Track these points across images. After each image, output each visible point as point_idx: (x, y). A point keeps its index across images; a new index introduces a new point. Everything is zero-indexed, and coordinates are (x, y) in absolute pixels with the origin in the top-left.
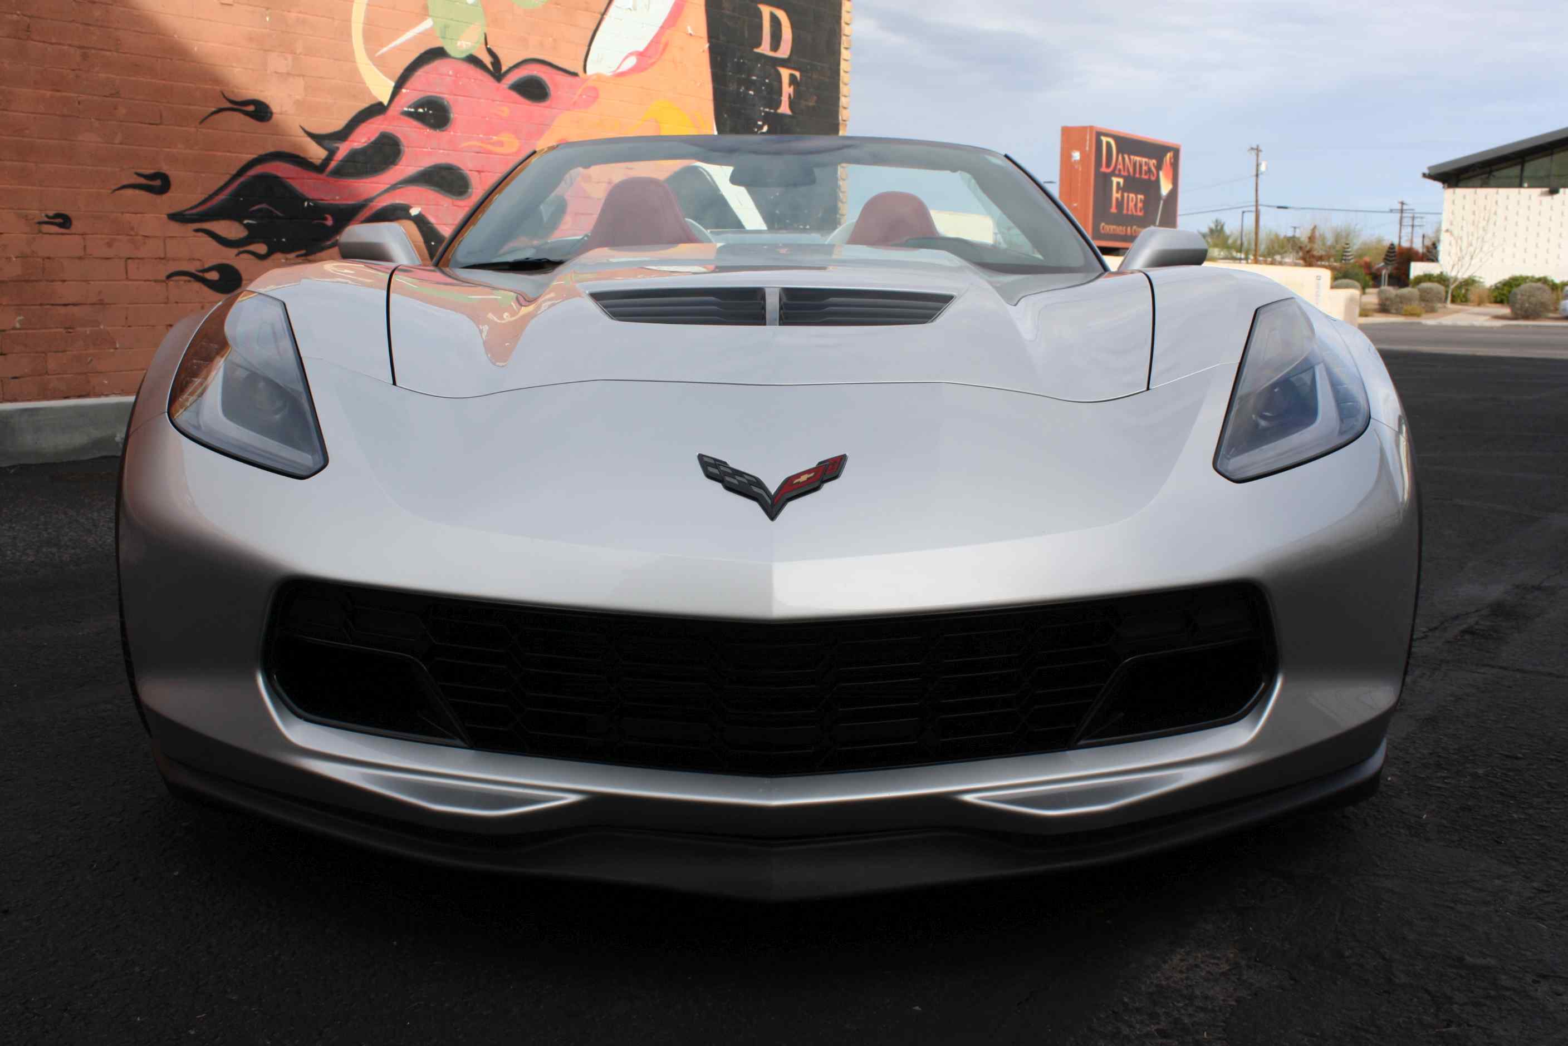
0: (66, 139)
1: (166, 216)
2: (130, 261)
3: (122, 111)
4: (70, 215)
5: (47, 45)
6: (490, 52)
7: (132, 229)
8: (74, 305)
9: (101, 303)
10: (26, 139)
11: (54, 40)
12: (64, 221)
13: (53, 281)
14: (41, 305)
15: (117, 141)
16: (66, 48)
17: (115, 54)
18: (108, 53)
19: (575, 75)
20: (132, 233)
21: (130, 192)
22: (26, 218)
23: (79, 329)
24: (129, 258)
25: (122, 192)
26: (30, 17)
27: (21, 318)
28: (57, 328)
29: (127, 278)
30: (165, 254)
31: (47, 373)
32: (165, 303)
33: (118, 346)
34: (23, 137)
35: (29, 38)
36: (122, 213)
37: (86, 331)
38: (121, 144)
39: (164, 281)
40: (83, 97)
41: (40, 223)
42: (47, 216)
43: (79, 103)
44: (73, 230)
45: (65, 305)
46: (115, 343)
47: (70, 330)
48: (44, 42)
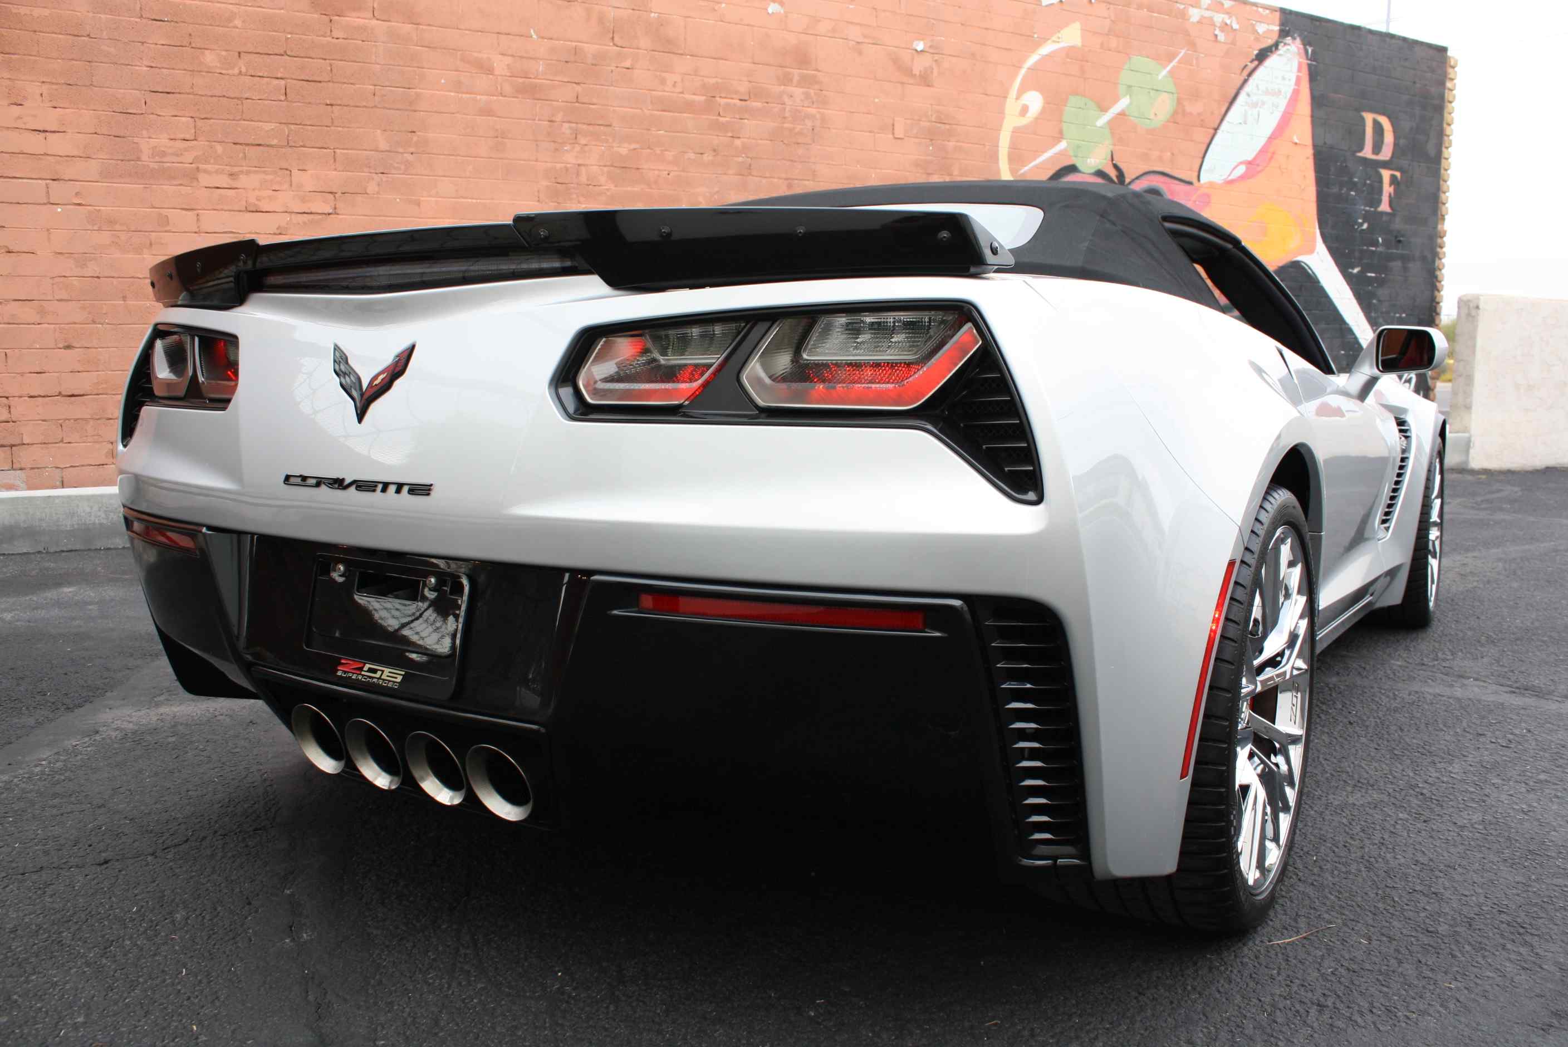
6: (1116, 167)
11: (767, 175)
16: (776, 180)
18: (807, 182)
19: (1190, 183)
26: (751, 159)
35: (750, 174)
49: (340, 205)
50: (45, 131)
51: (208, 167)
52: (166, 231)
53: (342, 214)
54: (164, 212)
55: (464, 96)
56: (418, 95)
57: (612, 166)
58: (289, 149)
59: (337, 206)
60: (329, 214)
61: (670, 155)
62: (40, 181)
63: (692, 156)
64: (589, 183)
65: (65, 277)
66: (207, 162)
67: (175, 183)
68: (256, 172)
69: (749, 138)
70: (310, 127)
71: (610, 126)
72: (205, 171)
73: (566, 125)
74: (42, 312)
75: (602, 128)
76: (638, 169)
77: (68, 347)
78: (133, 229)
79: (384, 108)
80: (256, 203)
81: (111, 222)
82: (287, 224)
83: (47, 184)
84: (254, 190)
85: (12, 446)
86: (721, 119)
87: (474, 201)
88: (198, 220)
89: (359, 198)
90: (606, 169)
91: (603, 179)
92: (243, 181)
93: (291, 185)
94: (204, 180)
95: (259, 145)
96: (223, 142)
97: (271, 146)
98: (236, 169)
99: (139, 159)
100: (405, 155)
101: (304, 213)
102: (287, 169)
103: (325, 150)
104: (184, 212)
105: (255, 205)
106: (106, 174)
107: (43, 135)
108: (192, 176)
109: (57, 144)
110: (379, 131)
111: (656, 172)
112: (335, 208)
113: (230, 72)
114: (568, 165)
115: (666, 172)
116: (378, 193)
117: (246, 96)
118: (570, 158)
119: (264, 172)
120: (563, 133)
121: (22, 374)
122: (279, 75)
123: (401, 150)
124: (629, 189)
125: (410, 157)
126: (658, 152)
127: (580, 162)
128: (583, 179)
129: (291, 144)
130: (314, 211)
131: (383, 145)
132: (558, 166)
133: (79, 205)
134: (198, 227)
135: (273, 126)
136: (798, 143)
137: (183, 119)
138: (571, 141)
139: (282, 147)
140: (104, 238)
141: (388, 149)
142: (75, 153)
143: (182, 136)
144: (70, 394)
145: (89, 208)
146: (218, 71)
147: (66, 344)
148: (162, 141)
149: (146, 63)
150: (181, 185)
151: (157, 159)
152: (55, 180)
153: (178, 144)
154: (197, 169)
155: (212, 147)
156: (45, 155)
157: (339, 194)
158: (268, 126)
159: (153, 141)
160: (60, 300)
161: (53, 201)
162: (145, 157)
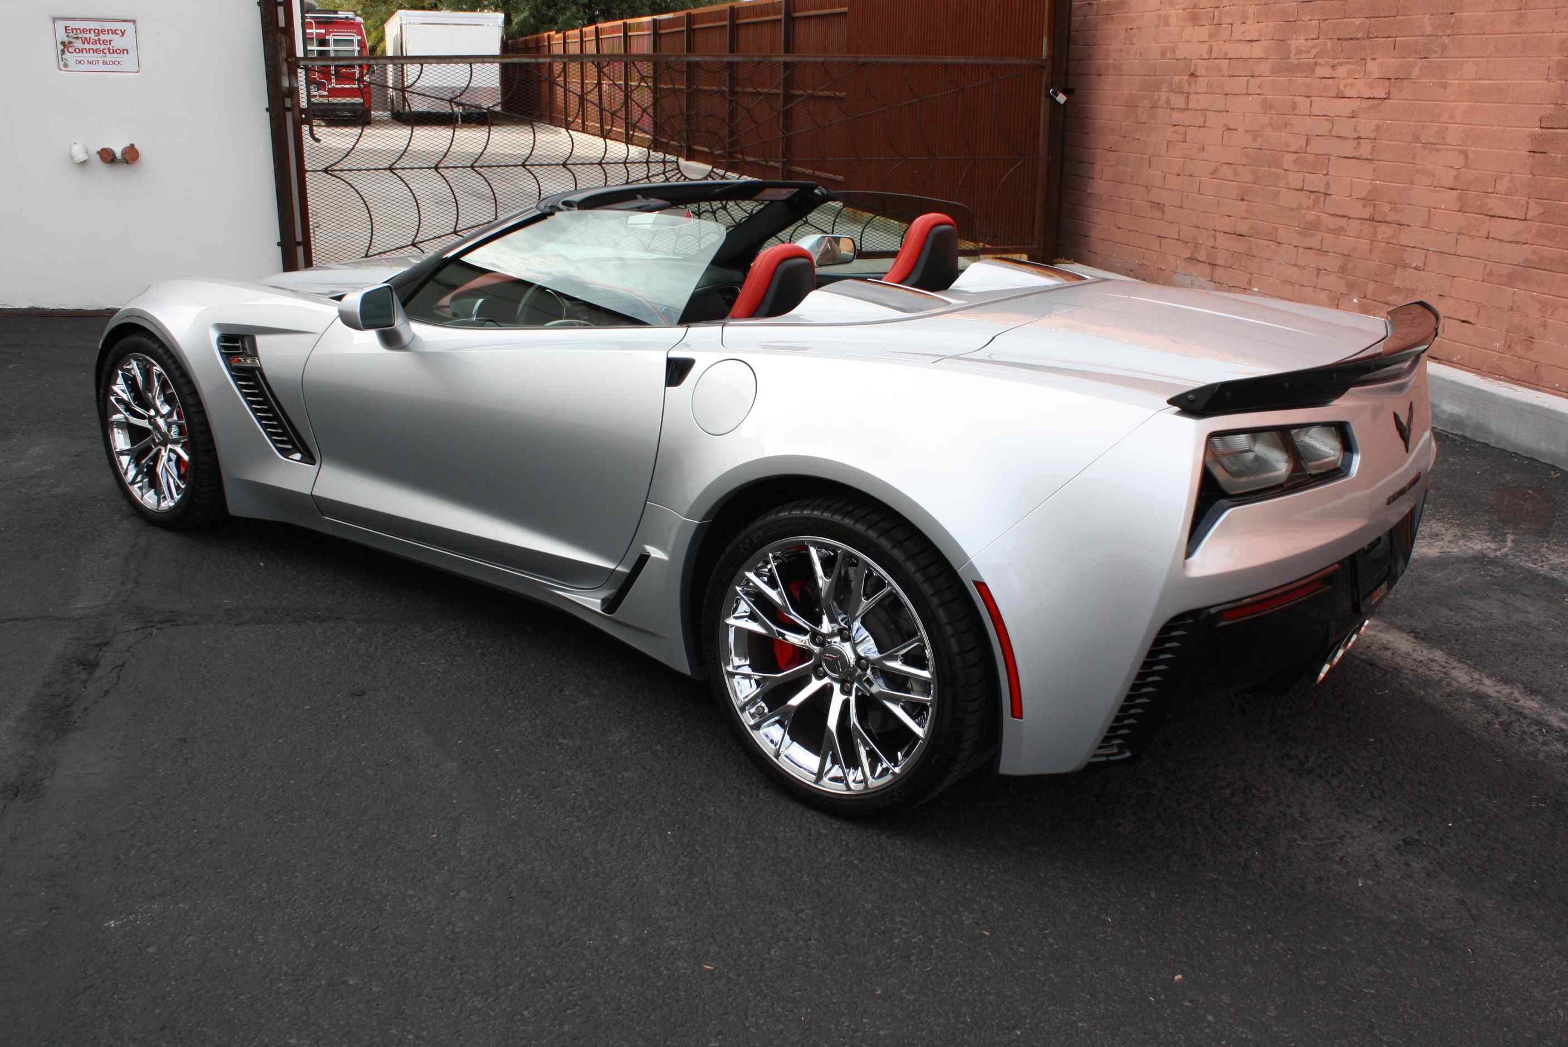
49: (1393, 91)
51: (1321, 60)
52: (1295, 114)
53: (1394, 99)
54: (1297, 99)
58: (1368, 41)
59: (1391, 92)
60: (1385, 99)
62: (1246, 78)
65: (1247, 148)
66: (1321, 57)
67: (1305, 75)
68: (1347, 63)
70: (1383, 19)
72: (1321, 65)
74: (1236, 174)
77: (1242, 200)
78: (1279, 112)
80: (1344, 89)
81: (1271, 107)
82: (1358, 108)
83: (1248, 80)
84: (1344, 78)
85: (1214, 265)
87: (1489, 82)
88: (1311, 105)
89: (1406, 83)
92: (1342, 71)
93: (1365, 73)
94: (1319, 72)
95: (1352, 39)
96: (1332, 38)
97: (1357, 39)
98: (1336, 61)
99: (1289, 57)
100: (1443, 38)
101: (1369, 98)
102: (1364, 59)
103: (1389, 39)
104: (1305, 99)
105: (1343, 92)
106: (1273, 72)
107: (1251, 43)
108: (1311, 68)
109: (1257, 50)
110: (1427, 16)
112: (1389, 94)
116: (1419, 78)
119: (1352, 63)
121: (1222, 216)
123: (1440, 33)
125: (1446, 40)
129: (1370, 36)
130: (1376, 96)
131: (1429, 30)
133: (1259, 94)
134: (1311, 111)
135: (1360, 20)
137: (1313, 22)
139: (1364, 39)
140: (1265, 119)
141: (1431, 33)
142: (1262, 55)
143: (1311, 36)
144: (1237, 234)
145: (1263, 96)
147: (1241, 197)
148: (1302, 41)
150: (1306, 77)
151: (1298, 57)
152: (1252, 76)
153: (1310, 43)
154: (1316, 64)
155: (1325, 44)
156: (1250, 58)
157: (1393, 81)
158: (1358, 21)
159: (1298, 42)
160: (1244, 165)
161: (1249, 92)
162: (1292, 56)
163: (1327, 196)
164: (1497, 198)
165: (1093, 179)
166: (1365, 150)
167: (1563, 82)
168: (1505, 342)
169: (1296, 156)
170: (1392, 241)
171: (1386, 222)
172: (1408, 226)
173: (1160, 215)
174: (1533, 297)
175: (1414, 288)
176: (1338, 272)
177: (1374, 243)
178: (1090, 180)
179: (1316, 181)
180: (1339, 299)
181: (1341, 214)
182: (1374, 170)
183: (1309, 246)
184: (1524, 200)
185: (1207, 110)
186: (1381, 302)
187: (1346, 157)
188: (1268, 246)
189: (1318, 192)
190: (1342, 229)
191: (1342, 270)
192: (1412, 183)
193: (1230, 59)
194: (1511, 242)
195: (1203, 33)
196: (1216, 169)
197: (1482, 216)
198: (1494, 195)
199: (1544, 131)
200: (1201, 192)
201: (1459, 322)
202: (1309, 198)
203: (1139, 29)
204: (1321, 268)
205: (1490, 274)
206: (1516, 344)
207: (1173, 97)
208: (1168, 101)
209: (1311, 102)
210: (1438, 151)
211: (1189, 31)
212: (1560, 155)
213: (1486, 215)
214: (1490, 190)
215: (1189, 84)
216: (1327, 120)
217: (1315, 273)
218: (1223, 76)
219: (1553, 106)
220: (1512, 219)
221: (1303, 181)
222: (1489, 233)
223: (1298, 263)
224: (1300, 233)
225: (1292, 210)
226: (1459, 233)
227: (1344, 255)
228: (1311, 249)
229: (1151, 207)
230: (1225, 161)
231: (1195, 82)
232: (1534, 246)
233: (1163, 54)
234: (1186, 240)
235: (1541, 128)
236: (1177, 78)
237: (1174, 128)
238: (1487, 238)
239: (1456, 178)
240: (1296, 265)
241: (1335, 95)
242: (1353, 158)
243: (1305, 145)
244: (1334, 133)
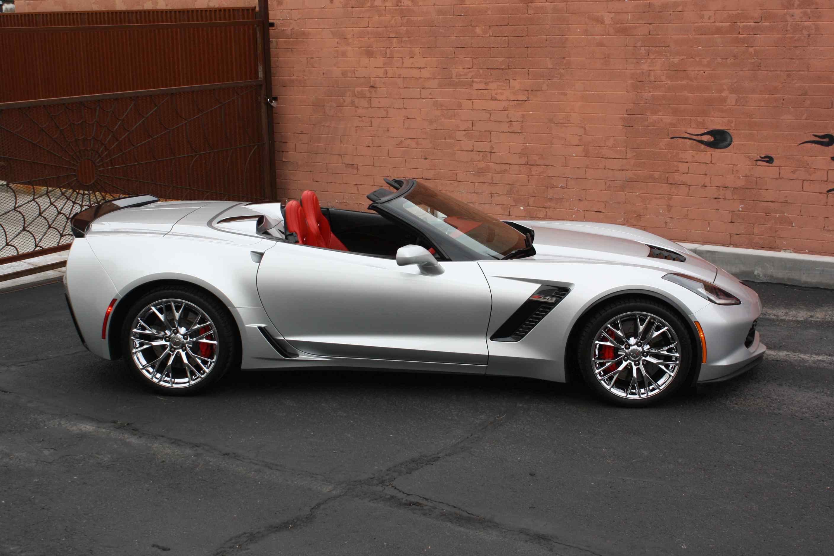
0: (774, 119)
1: (830, 158)
2: (805, 181)
3: (808, 102)
4: (773, 157)
5: (768, 72)
7: (808, 164)
8: (772, 202)
9: (786, 202)
10: (753, 119)
11: (772, 70)
12: (769, 160)
13: (761, 189)
14: (753, 200)
15: (804, 118)
16: (779, 72)
17: (807, 72)
18: (803, 73)
20: (808, 167)
21: (809, 145)
22: (749, 157)
23: (773, 214)
24: (805, 180)
25: (803, 145)
26: (761, 59)
27: (743, 206)
28: (761, 212)
29: (803, 190)
30: (827, 179)
31: (753, 234)
32: (826, 205)
33: (794, 225)
34: (752, 118)
35: (759, 70)
36: (803, 156)
37: (776, 216)
38: (806, 119)
39: (826, 194)
40: (786, 97)
41: (757, 160)
42: (760, 157)
43: (783, 100)
44: (774, 164)
45: (768, 202)
46: (792, 224)
47: (768, 214)
48: (767, 71)
49: (531, 97)
50: (420, 68)
51: (476, 80)
52: (461, 110)
53: (531, 101)
54: (461, 101)
55: (589, 37)
56: (567, 39)
57: (668, 70)
58: (509, 70)
59: (529, 97)
60: (526, 101)
61: (705, 61)
62: (418, 89)
63: (720, 60)
64: (656, 80)
65: (425, 129)
66: (476, 78)
67: (465, 87)
68: (495, 81)
69: (760, 47)
70: (518, 59)
71: (669, 46)
72: (477, 83)
73: (643, 48)
74: (417, 143)
75: (663, 48)
76: (685, 71)
77: (426, 159)
78: (448, 108)
79: (551, 47)
80: (495, 96)
81: (442, 106)
82: (508, 106)
83: (420, 91)
84: (494, 90)
86: (740, 36)
87: (593, 92)
88: (472, 104)
89: (539, 92)
90: (665, 72)
91: (664, 78)
92: (492, 86)
93: (510, 87)
94: (475, 86)
95: (497, 69)
96: (483, 68)
97: (502, 69)
98: (488, 81)
99: (451, 78)
100: (560, 70)
101: (515, 100)
102: (508, 80)
103: (524, 70)
104: (467, 101)
105: (495, 97)
106: (440, 86)
107: (419, 70)
108: (470, 85)
109: (425, 73)
110: (548, 59)
111: (696, 72)
112: (528, 98)
113: (486, 36)
114: (644, 71)
115: (703, 72)
116: (547, 90)
117: (492, 46)
118: (645, 67)
119: (499, 81)
120: (641, 53)
121: (411, 169)
122: (506, 35)
123: (558, 68)
124: (679, 82)
125: (562, 71)
126: (698, 60)
127: (650, 69)
128: (652, 78)
130: (519, 99)
131: (550, 66)
132: (638, 72)
133: (431, 98)
134: (473, 108)
135: (502, 59)
136: (797, 47)
137: (468, 59)
138: (646, 57)
139: (506, 69)
140: (438, 112)
141: (552, 67)
142: (430, 77)
143: (467, 67)
144: (425, 178)
145: (434, 100)
146: (481, 36)
147: (425, 157)
148: (460, 69)
149: (455, 35)
150: (466, 89)
151: (458, 78)
152: (423, 88)
153: (466, 70)
154: (473, 81)
155: (478, 71)
156: (420, 78)
157: (530, 91)
158: (501, 60)
159: (457, 70)
160: (424, 139)
161: (422, 97)
162: (454, 77)
163: (493, 154)
164: (607, 149)
165: (287, 152)
166: (516, 127)
167: (636, 93)
168: (624, 219)
169: (464, 133)
170: (541, 175)
171: (537, 165)
172: (552, 166)
173: (356, 171)
174: (637, 196)
175: (562, 197)
176: (507, 194)
177: (530, 177)
178: (284, 153)
179: (484, 145)
180: (509, 208)
181: (504, 162)
182: (524, 138)
183: (483, 181)
184: (624, 149)
185: (388, 107)
186: (540, 207)
187: (503, 132)
188: (451, 184)
189: (485, 151)
190: (506, 170)
191: (510, 193)
192: (553, 144)
193: (403, 78)
194: (620, 170)
195: (380, 62)
196: (401, 142)
197: (600, 158)
198: (605, 148)
199: (629, 116)
200: (390, 156)
201: (594, 212)
202: (479, 155)
203: (320, 58)
204: (493, 192)
205: (609, 186)
206: (631, 219)
207: (356, 100)
208: (353, 102)
209: (472, 102)
210: (565, 126)
211: (365, 61)
212: (640, 127)
213: (602, 158)
214: (604, 145)
215: (370, 92)
216: (487, 112)
217: (490, 195)
218: (399, 88)
219: (632, 104)
220: (618, 159)
221: (473, 146)
222: (605, 166)
223: (475, 192)
224: (474, 175)
225: (467, 162)
226: (586, 168)
227: (510, 184)
228: (485, 183)
229: (346, 166)
230: (408, 137)
231: (376, 91)
232: (633, 171)
233: (344, 74)
234: (380, 185)
235: (628, 114)
236: (358, 89)
237: (360, 119)
238: (605, 169)
239: (580, 140)
240: (475, 193)
241: (490, 99)
242: (509, 132)
243: (471, 126)
244: (492, 119)
